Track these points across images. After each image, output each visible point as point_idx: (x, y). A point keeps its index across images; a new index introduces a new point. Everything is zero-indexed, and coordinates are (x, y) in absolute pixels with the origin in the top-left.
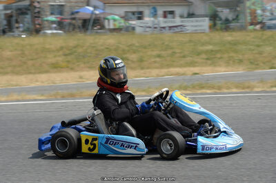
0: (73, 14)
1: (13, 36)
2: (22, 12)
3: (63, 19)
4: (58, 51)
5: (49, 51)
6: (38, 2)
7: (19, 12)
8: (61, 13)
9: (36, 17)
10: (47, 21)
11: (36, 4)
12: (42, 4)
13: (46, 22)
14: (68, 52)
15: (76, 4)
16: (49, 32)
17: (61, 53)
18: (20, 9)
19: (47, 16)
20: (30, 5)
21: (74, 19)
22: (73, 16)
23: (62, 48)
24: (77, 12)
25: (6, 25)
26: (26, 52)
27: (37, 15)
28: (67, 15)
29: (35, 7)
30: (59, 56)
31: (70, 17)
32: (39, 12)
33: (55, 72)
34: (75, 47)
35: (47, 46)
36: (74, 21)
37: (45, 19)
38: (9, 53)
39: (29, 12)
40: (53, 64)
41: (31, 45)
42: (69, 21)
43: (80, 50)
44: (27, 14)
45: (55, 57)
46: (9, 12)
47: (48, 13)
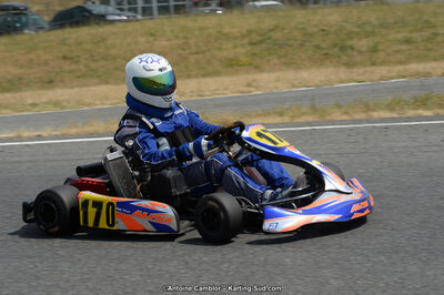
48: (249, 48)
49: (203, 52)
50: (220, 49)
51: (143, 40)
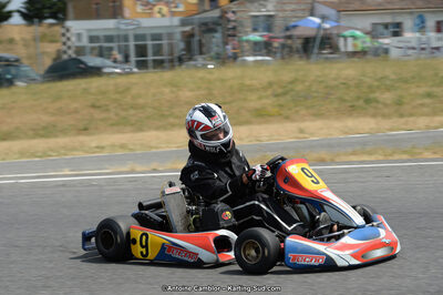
0: (287, 29)
1: (195, 67)
2: (208, 28)
3: (271, 38)
4: (265, 89)
5: (251, 89)
6: (234, 12)
7: (204, 28)
8: (269, 28)
9: (230, 36)
10: (247, 41)
11: (230, 15)
12: (239, 14)
13: (245, 44)
14: (280, 91)
15: (293, 14)
16: (251, 59)
17: (269, 92)
18: (205, 24)
19: (246, 33)
20: (221, 17)
21: (289, 37)
22: (288, 33)
23: (270, 84)
24: (295, 27)
25: (183, 50)
26: (215, 92)
27: (232, 33)
28: (278, 32)
29: (229, 20)
30: (267, 97)
31: (283, 34)
32: (234, 28)
33: (260, 123)
34: (292, 83)
35: (248, 82)
36: (289, 42)
37: (245, 38)
38: (189, 94)
39: (219, 28)
40: (257, 110)
41: (222, 80)
42: (282, 41)
43: (299, 87)
44: (216, 31)
45: (260, 98)
46: (188, 28)
47: (249, 29)
48: (275, 99)
49: (230, 103)
50: (245, 100)
51: (167, 90)
